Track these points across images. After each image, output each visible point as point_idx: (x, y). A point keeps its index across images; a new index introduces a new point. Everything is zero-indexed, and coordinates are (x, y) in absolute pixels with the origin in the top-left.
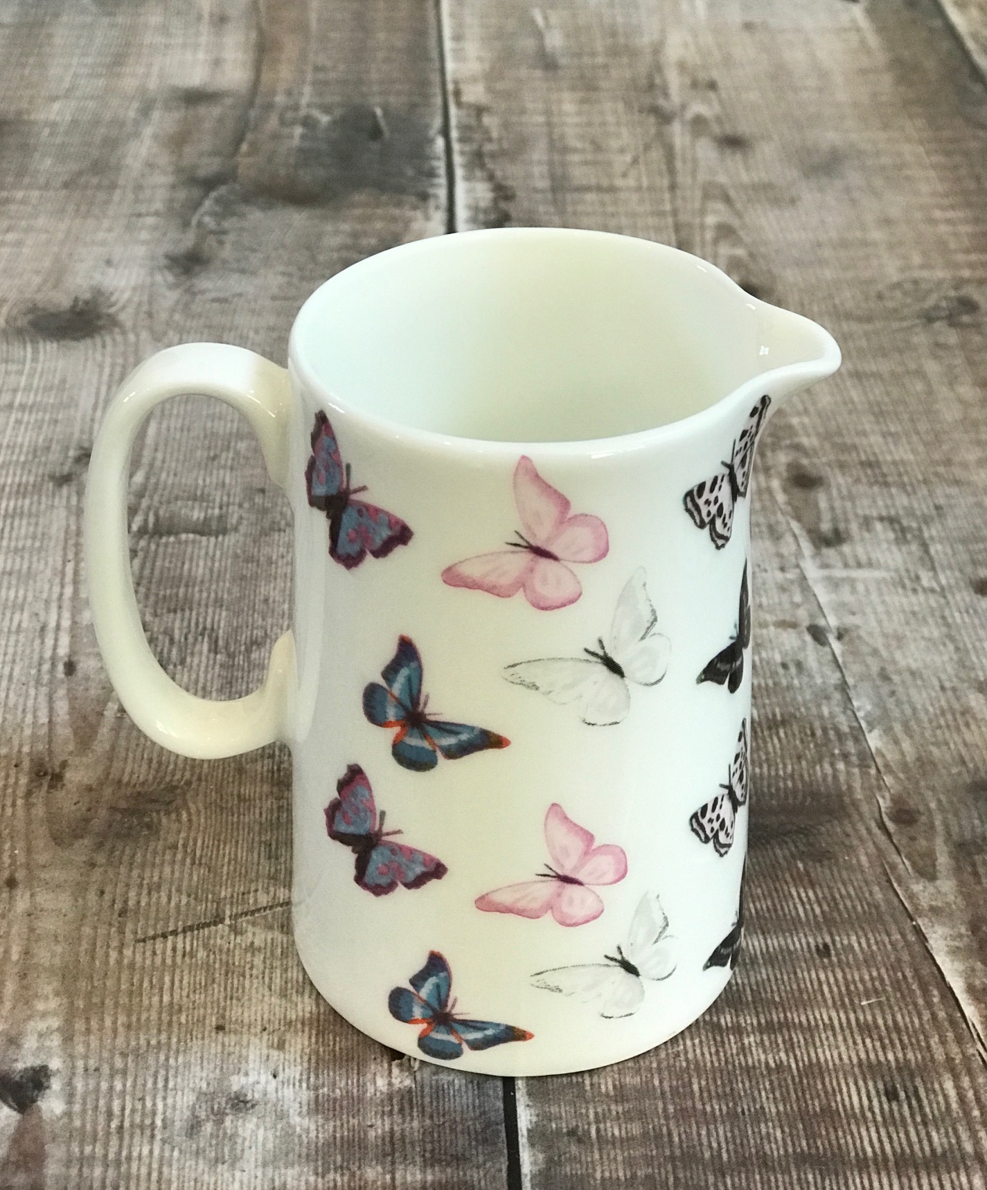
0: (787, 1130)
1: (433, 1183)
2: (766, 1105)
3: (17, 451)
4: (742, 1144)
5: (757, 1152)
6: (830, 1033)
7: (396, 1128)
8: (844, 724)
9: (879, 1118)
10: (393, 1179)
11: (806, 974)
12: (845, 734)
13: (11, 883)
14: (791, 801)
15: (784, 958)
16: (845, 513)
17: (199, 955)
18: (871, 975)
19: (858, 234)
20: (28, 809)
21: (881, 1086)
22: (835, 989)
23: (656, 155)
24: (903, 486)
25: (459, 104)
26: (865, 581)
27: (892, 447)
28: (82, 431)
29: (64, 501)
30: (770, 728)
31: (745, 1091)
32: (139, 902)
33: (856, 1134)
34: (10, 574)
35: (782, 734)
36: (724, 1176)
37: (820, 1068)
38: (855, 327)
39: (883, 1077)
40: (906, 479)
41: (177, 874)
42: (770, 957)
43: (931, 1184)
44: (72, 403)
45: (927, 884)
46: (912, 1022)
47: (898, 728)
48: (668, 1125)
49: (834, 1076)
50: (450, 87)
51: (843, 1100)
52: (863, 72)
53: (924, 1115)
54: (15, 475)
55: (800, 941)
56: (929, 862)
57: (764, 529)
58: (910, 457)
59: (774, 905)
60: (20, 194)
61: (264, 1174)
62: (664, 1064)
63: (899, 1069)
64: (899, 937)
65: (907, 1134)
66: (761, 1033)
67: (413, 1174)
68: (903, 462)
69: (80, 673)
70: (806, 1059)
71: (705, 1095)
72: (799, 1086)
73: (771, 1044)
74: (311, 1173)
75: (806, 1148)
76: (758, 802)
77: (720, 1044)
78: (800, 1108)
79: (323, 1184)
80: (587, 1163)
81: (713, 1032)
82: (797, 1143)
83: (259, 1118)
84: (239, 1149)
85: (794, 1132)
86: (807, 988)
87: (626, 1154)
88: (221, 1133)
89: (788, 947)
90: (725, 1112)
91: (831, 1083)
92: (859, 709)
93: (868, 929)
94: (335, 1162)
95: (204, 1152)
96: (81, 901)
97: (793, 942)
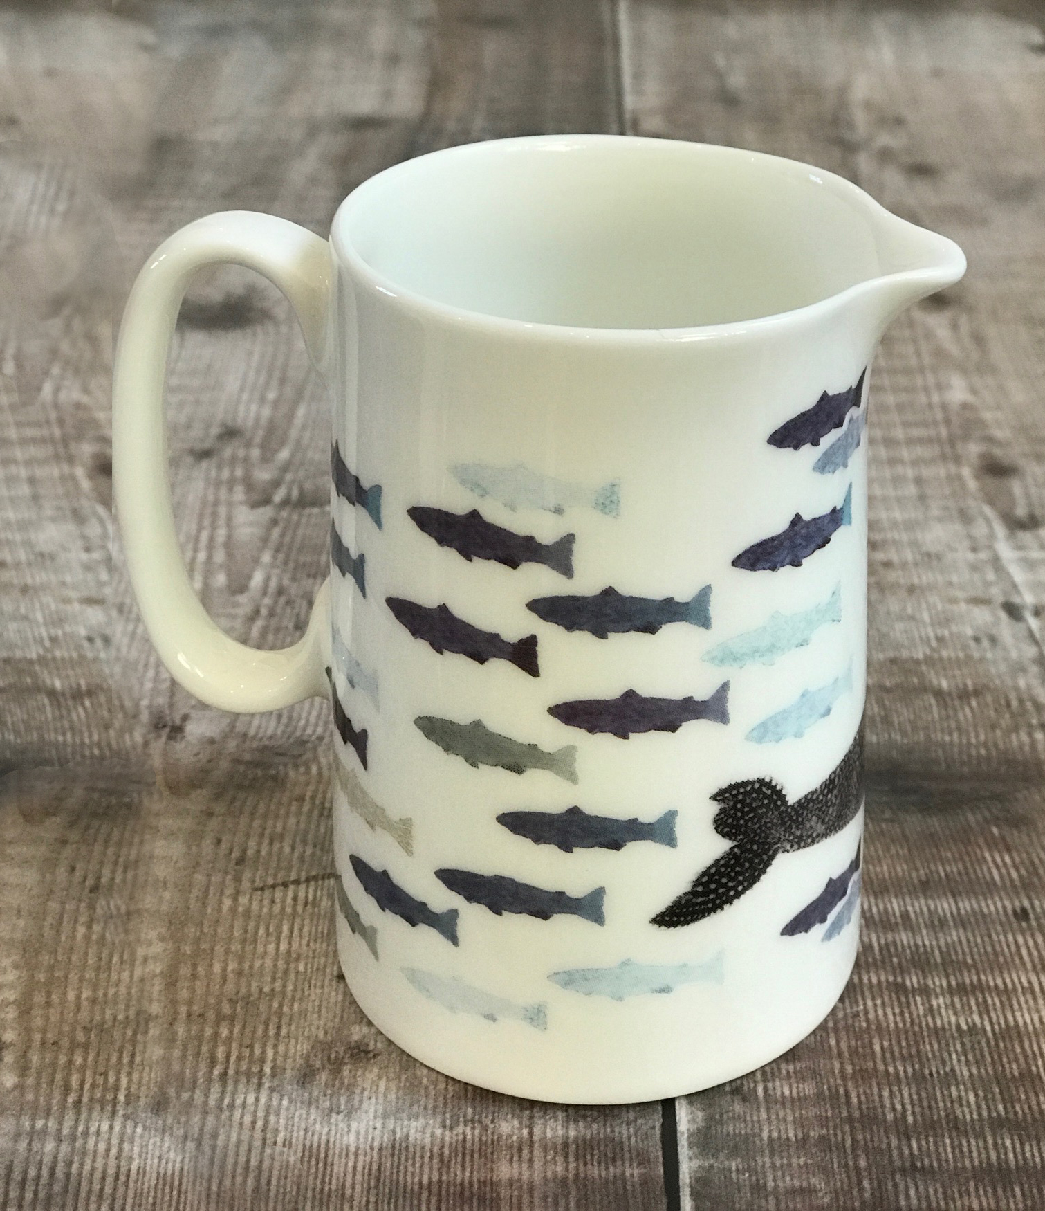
0: (981, 1093)
1: (576, 1138)
2: (957, 1068)
4: (930, 1107)
5: (947, 1116)
6: (1029, 997)
10: (531, 1134)
11: (1001, 937)
14: (984, 767)
15: (977, 920)
16: (1041, 498)
17: (323, 904)
22: (1035, 953)
28: (226, 412)
29: (203, 474)
30: (960, 698)
31: (933, 1052)
32: (258, 851)
35: (974, 703)
36: (909, 1139)
37: (1019, 1032)
41: (302, 826)
42: (962, 921)
44: (218, 386)
48: (845, 1086)
49: (1033, 1039)
55: (995, 904)
57: (954, 512)
59: (966, 868)
61: (384, 1126)
62: (842, 1024)
66: (952, 995)
67: (554, 1129)
70: (1002, 1022)
71: (888, 1055)
72: (994, 1049)
73: (963, 1007)
74: (437, 1126)
75: (1002, 1113)
76: (948, 766)
77: (904, 1005)
78: (995, 1073)
79: (451, 1137)
80: (753, 1122)
81: (897, 993)
82: (992, 1107)
83: (381, 1068)
84: (357, 1098)
85: (989, 1096)
86: (1003, 951)
87: (797, 1114)
88: (337, 1082)
89: (981, 911)
90: (910, 1074)
91: (1031, 1046)
94: (465, 1116)
95: (318, 1101)
96: (194, 848)
97: (988, 906)
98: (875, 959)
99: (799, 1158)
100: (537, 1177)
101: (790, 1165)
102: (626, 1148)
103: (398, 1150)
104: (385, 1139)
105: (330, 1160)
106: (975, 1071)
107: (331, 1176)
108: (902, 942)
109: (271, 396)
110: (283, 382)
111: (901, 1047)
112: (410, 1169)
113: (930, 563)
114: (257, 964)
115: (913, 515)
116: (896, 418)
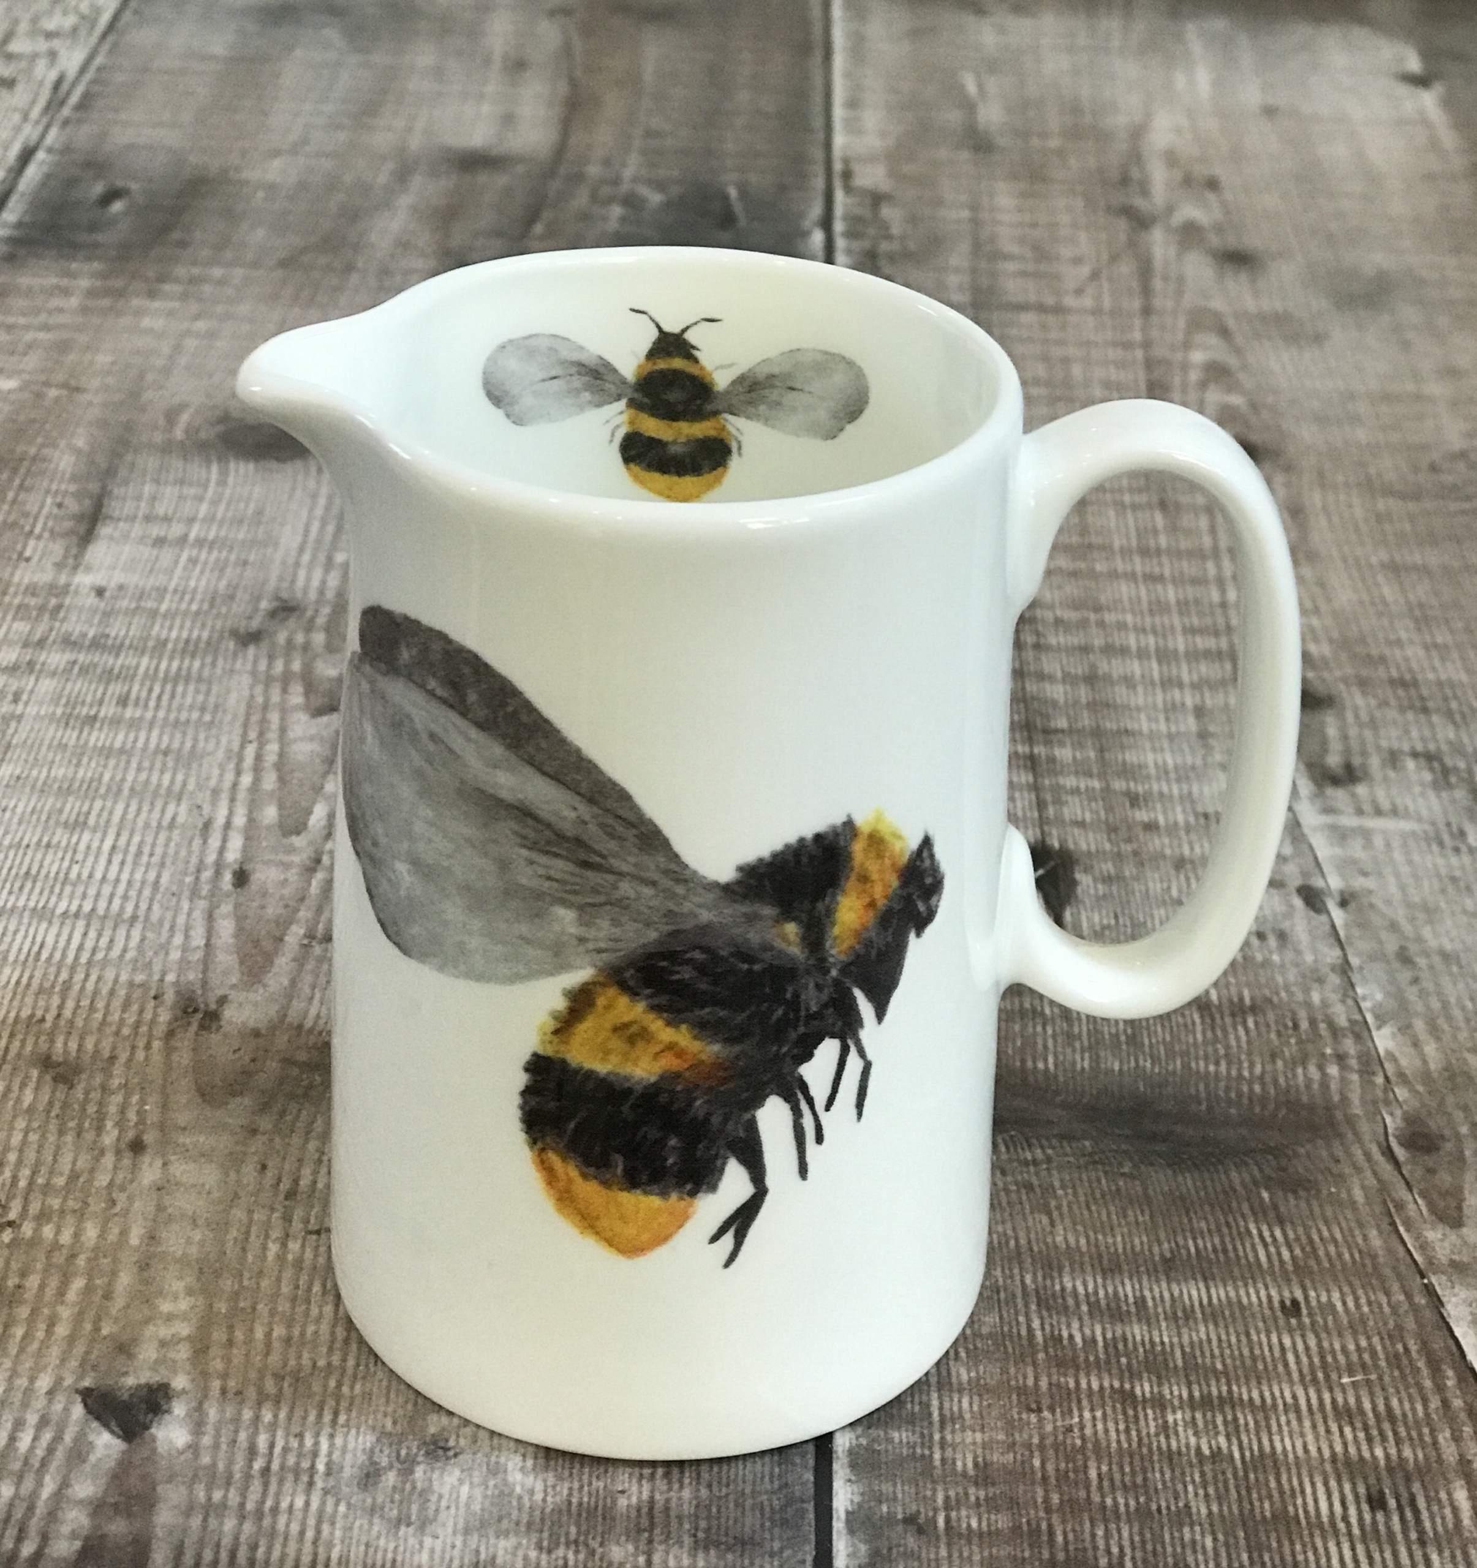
0: (1221, 1537)
2: (1193, 1504)
3: (187, 597)
4: (1154, 1551)
6: (1292, 1416)
7: (657, 1496)
8: (1341, 1015)
9: (1356, 1531)
10: (649, 1563)
11: (1263, 1337)
12: (1342, 1029)
13: (137, 1147)
14: (1257, 1110)
15: (1232, 1315)
16: (1362, 742)
18: (1358, 1345)
19: (1410, 387)
20: (168, 1055)
21: (1362, 1490)
22: (1304, 1359)
23: (1126, 268)
24: (1449, 714)
25: (848, 189)
26: (1384, 832)
27: (1437, 663)
28: (281, 579)
29: (249, 666)
30: (1233, 1015)
31: (1164, 1483)
32: (314, 1182)
33: (1321, 1551)
34: (166, 753)
35: (1251, 1023)
37: (1275, 1462)
38: (1394, 505)
39: (1365, 1479)
40: (1454, 705)
42: (1213, 1313)
44: (271, 541)
45: (1448, 1230)
46: (1414, 1410)
47: (1419, 1025)
48: (1049, 1520)
49: (1294, 1471)
50: (838, 166)
51: (1305, 1504)
52: (1429, 177)
53: (1421, 1532)
54: (182, 627)
55: (1257, 1293)
56: (1452, 1203)
58: (1464, 677)
59: (1223, 1242)
60: (217, 272)
61: (465, 1541)
62: (1049, 1441)
63: (1390, 1469)
64: (1402, 1298)
65: (1394, 1553)
66: (1193, 1409)
67: (678, 1558)
68: (1452, 684)
69: (254, 886)
70: (1255, 1447)
71: (1106, 1483)
72: (1243, 1483)
73: (1206, 1423)
74: (532, 1546)
75: (1247, 1563)
76: (1210, 1109)
77: (1131, 1420)
78: (1241, 1511)
79: (549, 1563)
80: (929, 1561)
81: (1123, 1403)
82: (1234, 1556)
83: (463, 1471)
84: (432, 1508)
85: (1232, 1541)
86: (1263, 1354)
87: (986, 1554)
88: (408, 1486)
89: (1240, 1302)
90: (1132, 1509)
91: (1290, 1480)
92: (1364, 998)
93: (1357, 1283)
94: (567, 1534)
95: (382, 1508)
96: (233, 1176)
97: (1248, 1294)
98: (1097, 1357)
104: (466, 1560)
106: (1215, 1508)
108: (1133, 1337)
111: (1123, 1475)
113: (1207, 827)
114: (311, 1329)
115: (1189, 760)
116: (1176, 621)
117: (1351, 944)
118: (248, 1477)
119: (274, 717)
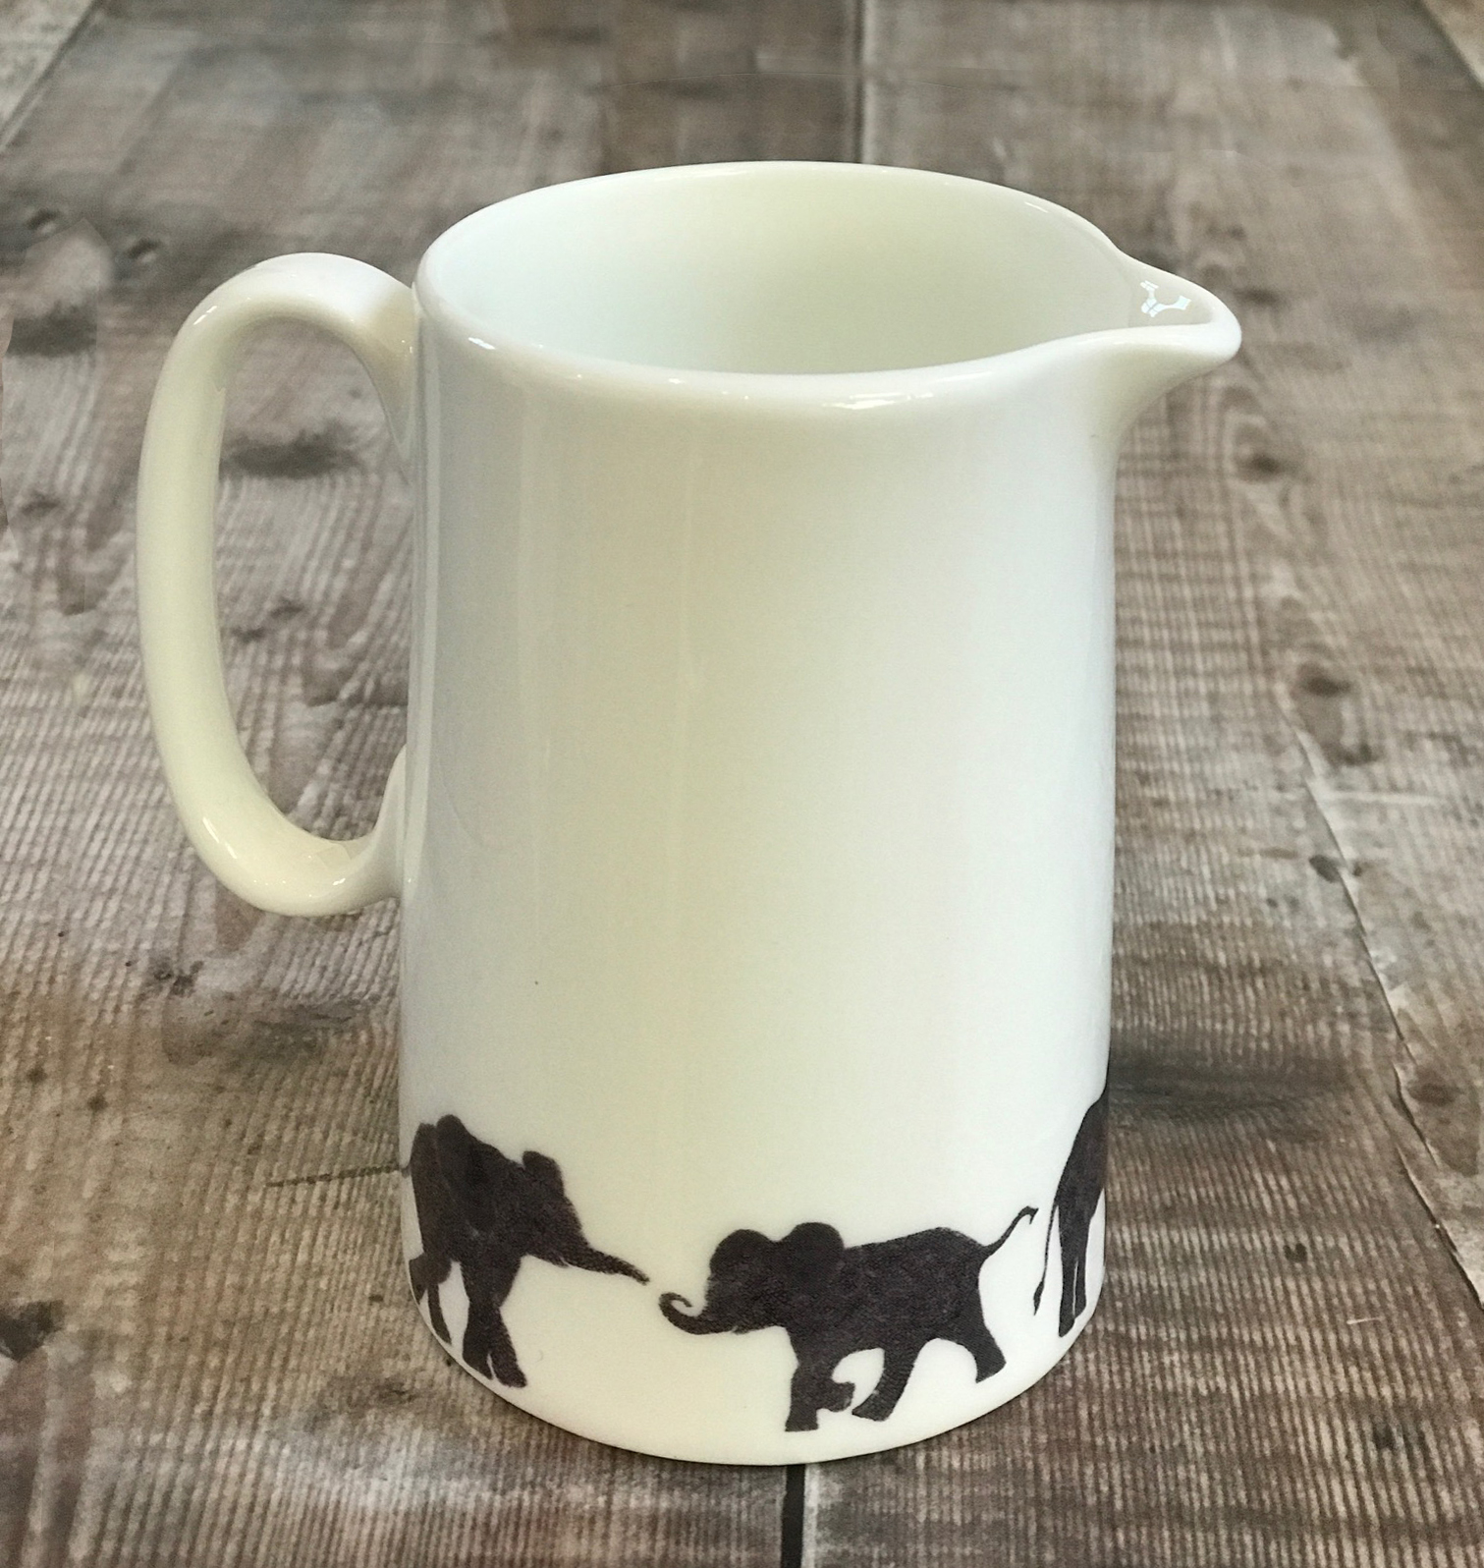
0: (1217, 1476)
1: (669, 1511)
2: (1188, 1443)
4: (1146, 1490)
5: (1169, 1503)
6: (1296, 1357)
8: (1352, 976)
9: (1361, 1469)
10: (609, 1503)
11: (1266, 1281)
12: (1354, 989)
13: (98, 1105)
14: (1265, 1066)
15: (1235, 1258)
16: (1379, 724)
17: (359, 1207)
18: (1364, 1287)
19: (1429, 408)
20: (137, 1017)
21: (1367, 1428)
22: (1309, 1302)
24: (1468, 699)
26: (1400, 808)
27: (1457, 654)
28: (287, 582)
29: (248, 660)
30: (1242, 976)
31: (1158, 1423)
32: (280, 1138)
33: (1324, 1489)
35: (1260, 984)
36: (1114, 1529)
37: (1276, 1402)
38: (1412, 511)
39: (1372, 1417)
40: (1472, 691)
41: (341, 1108)
42: (1214, 1257)
43: (1433, 1560)
44: (279, 549)
45: (1461, 1178)
46: (1423, 1351)
47: (1434, 986)
48: (1035, 1459)
49: (1296, 1410)
51: (1307, 1442)
53: (1429, 1470)
55: (1261, 1239)
56: (1466, 1152)
57: (1259, 741)
59: (1227, 1192)
61: (414, 1484)
63: (1397, 1408)
64: (1413, 1242)
65: (1402, 1491)
66: (1191, 1351)
67: (640, 1499)
68: (1471, 672)
70: (1256, 1388)
71: (1097, 1423)
72: (1241, 1422)
73: (1204, 1365)
74: (486, 1487)
75: (1244, 1501)
76: (1216, 1064)
77: (1125, 1361)
78: (1239, 1449)
79: (502, 1503)
80: (906, 1499)
81: (1116, 1347)
82: (1231, 1494)
83: (417, 1414)
84: (382, 1450)
85: (1229, 1479)
86: (1265, 1297)
87: (967, 1492)
88: (357, 1429)
89: (1243, 1247)
90: (1124, 1449)
91: (1292, 1420)
92: (1378, 960)
93: (1364, 1227)
94: (523, 1477)
95: (329, 1451)
96: (195, 1130)
97: (1251, 1241)
99: (964, 1546)
100: (612, 1557)
101: (951, 1555)
102: (734, 1526)
103: (431, 1517)
104: (415, 1503)
105: (338, 1525)
106: (1212, 1447)
107: (339, 1545)
108: (1130, 1281)
109: (348, 564)
110: (366, 546)
111: (1115, 1415)
112: (444, 1540)
113: (1219, 803)
114: (265, 1277)
115: (1202, 741)
116: (1192, 615)
117: (1363, 910)
118: (188, 1420)
119: (270, 708)
